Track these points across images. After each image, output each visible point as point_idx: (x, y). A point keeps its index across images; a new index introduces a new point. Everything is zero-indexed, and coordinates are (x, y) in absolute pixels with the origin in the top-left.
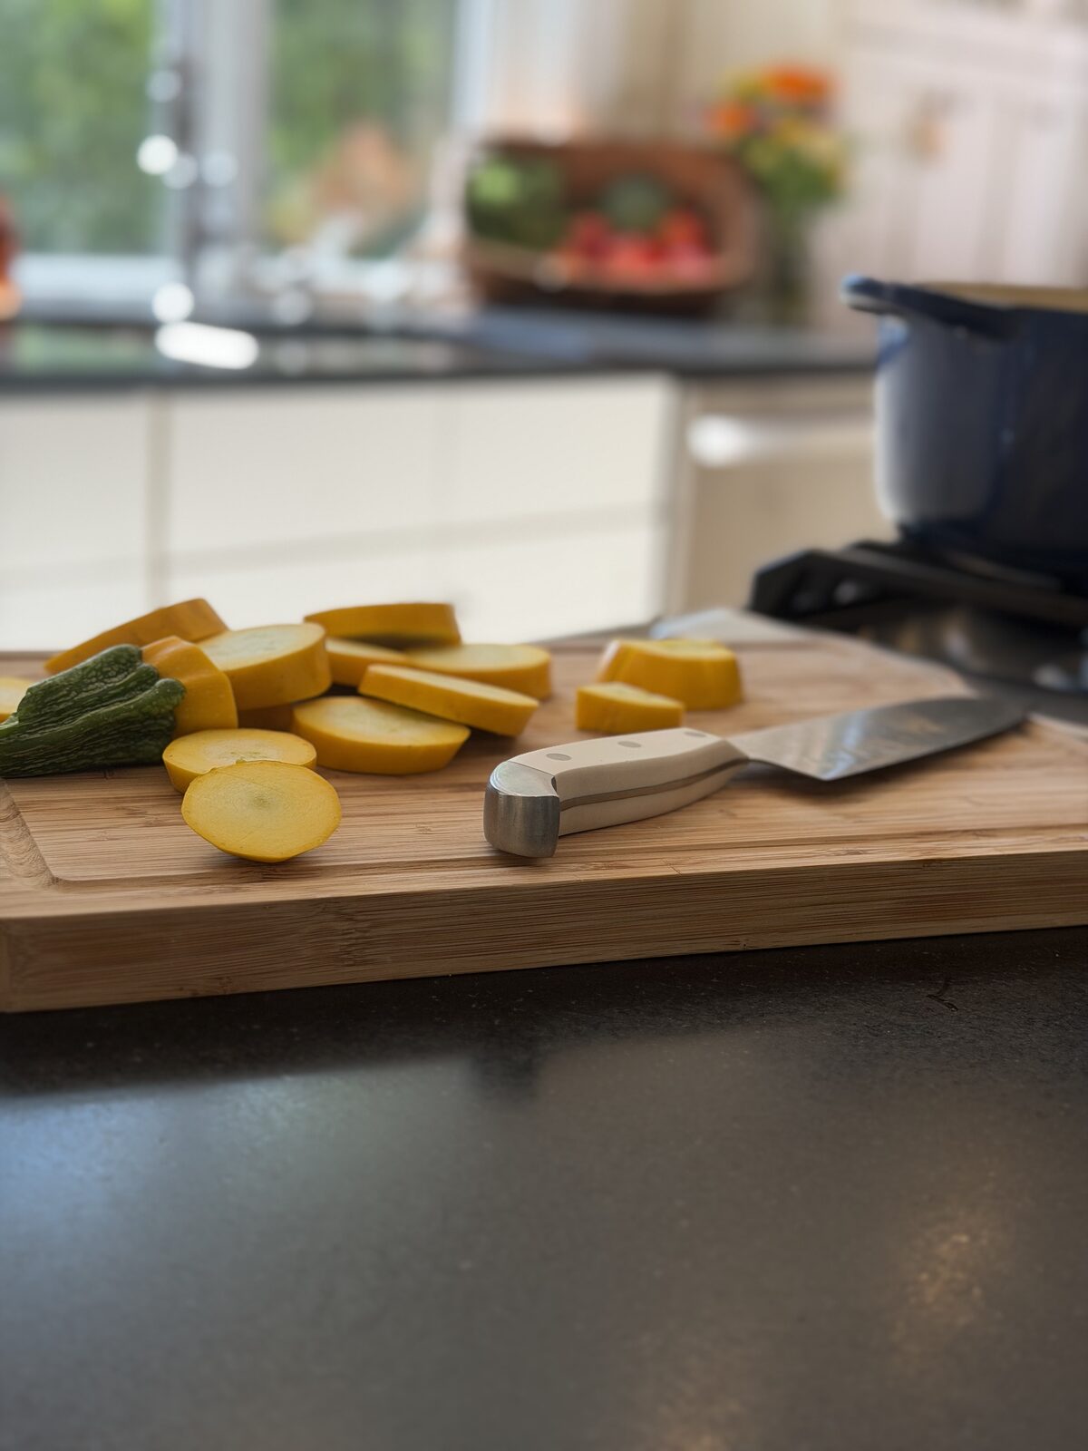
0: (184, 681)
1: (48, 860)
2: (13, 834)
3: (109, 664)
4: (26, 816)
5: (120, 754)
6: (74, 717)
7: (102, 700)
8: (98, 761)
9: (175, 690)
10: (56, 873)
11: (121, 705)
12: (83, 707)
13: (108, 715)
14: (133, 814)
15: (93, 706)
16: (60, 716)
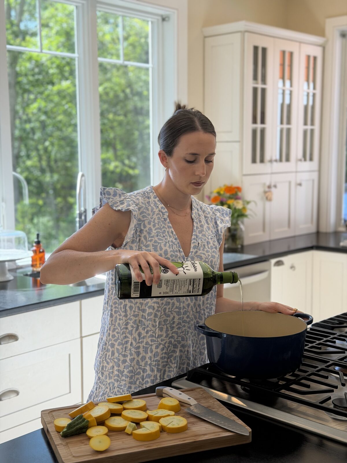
0: (89, 420)
1: (73, 453)
2: (67, 448)
3: (78, 419)
4: (69, 445)
5: (80, 432)
6: (74, 428)
7: (77, 424)
8: (77, 433)
9: (88, 421)
10: (74, 455)
11: (80, 425)
12: (75, 426)
13: (79, 427)
14: (83, 443)
15: (77, 425)
16: (72, 428)
